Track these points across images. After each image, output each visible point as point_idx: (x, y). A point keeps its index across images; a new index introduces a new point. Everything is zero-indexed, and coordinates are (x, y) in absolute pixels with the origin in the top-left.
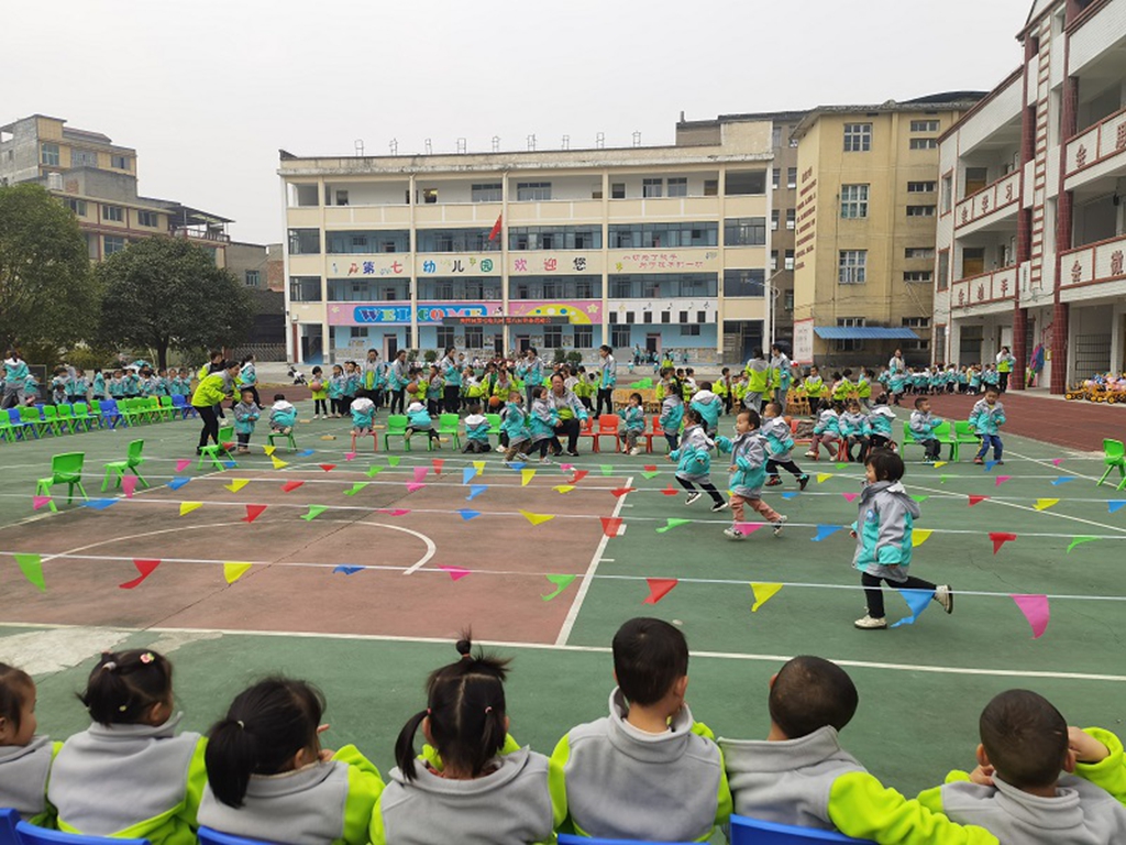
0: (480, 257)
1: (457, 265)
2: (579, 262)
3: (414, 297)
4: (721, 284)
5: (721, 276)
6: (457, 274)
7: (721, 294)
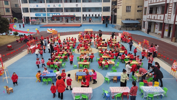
0: (58, 4)
1: (54, 5)
2: (77, 5)
3: (46, 12)
4: (102, 9)
5: (102, 8)
6: (54, 7)
7: (102, 11)
